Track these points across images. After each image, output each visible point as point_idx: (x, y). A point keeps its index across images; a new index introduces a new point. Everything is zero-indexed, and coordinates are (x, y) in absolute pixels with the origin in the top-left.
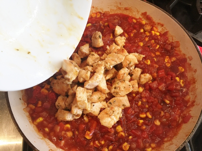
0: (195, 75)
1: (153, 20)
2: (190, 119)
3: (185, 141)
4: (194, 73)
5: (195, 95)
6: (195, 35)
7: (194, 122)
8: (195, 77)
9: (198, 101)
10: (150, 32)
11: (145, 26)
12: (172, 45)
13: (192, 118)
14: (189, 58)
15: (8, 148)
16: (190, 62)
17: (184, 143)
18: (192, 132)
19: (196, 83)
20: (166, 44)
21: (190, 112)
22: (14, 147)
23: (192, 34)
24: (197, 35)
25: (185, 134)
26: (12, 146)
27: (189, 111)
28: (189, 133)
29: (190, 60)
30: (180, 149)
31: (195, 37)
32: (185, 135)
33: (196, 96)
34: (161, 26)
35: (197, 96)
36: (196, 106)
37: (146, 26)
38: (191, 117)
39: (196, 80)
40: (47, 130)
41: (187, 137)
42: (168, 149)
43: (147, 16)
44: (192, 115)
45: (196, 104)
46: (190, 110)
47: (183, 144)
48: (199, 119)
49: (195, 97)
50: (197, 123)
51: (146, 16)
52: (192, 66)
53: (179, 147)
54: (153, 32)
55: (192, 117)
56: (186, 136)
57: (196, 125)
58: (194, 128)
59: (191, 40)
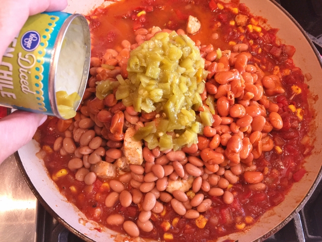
0: (314, 105)
1: (249, 11)
2: (303, 175)
3: (295, 210)
4: (314, 102)
5: (314, 137)
6: (318, 38)
7: (310, 180)
8: (314, 108)
9: (317, 147)
10: (245, 27)
11: (237, 16)
12: (282, 49)
13: (307, 175)
14: (306, 77)
15: (15, 214)
16: (308, 83)
17: (293, 213)
18: (306, 197)
19: (317, 117)
20: (274, 47)
21: (305, 165)
22: (23, 214)
23: (313, 37)
24: (320, 38)
25: (295, 199)
26: (20, 213)
27: (303, 163)
28: (302, 198)
29: (308, 80)
30: (287, 222)
31: (317, 42)
32: (295, 201)
33: (315, 140)
34: (262, 22)
35: (317, 139)
36: (314, 155)
37: (238, 18)
38: (305, 172)
39: (316, 112)
40: (73, 189)
41: (298, 204)
42: (267, 222)
43: (240, 4)
44: (307, 169)
45: (315, 152)
46: (305, 162)
47: (291, 214)
48: (318, 176)
49: (313, 140)
50: (315, 183)
51: (238, 5)
52: (310, 89)
53: (285, 220)
54: (250, 27)
55: (307, 172)
56: (297, 202)
57: (313, 184)
58: (310, 191)
59: (311, 47)
